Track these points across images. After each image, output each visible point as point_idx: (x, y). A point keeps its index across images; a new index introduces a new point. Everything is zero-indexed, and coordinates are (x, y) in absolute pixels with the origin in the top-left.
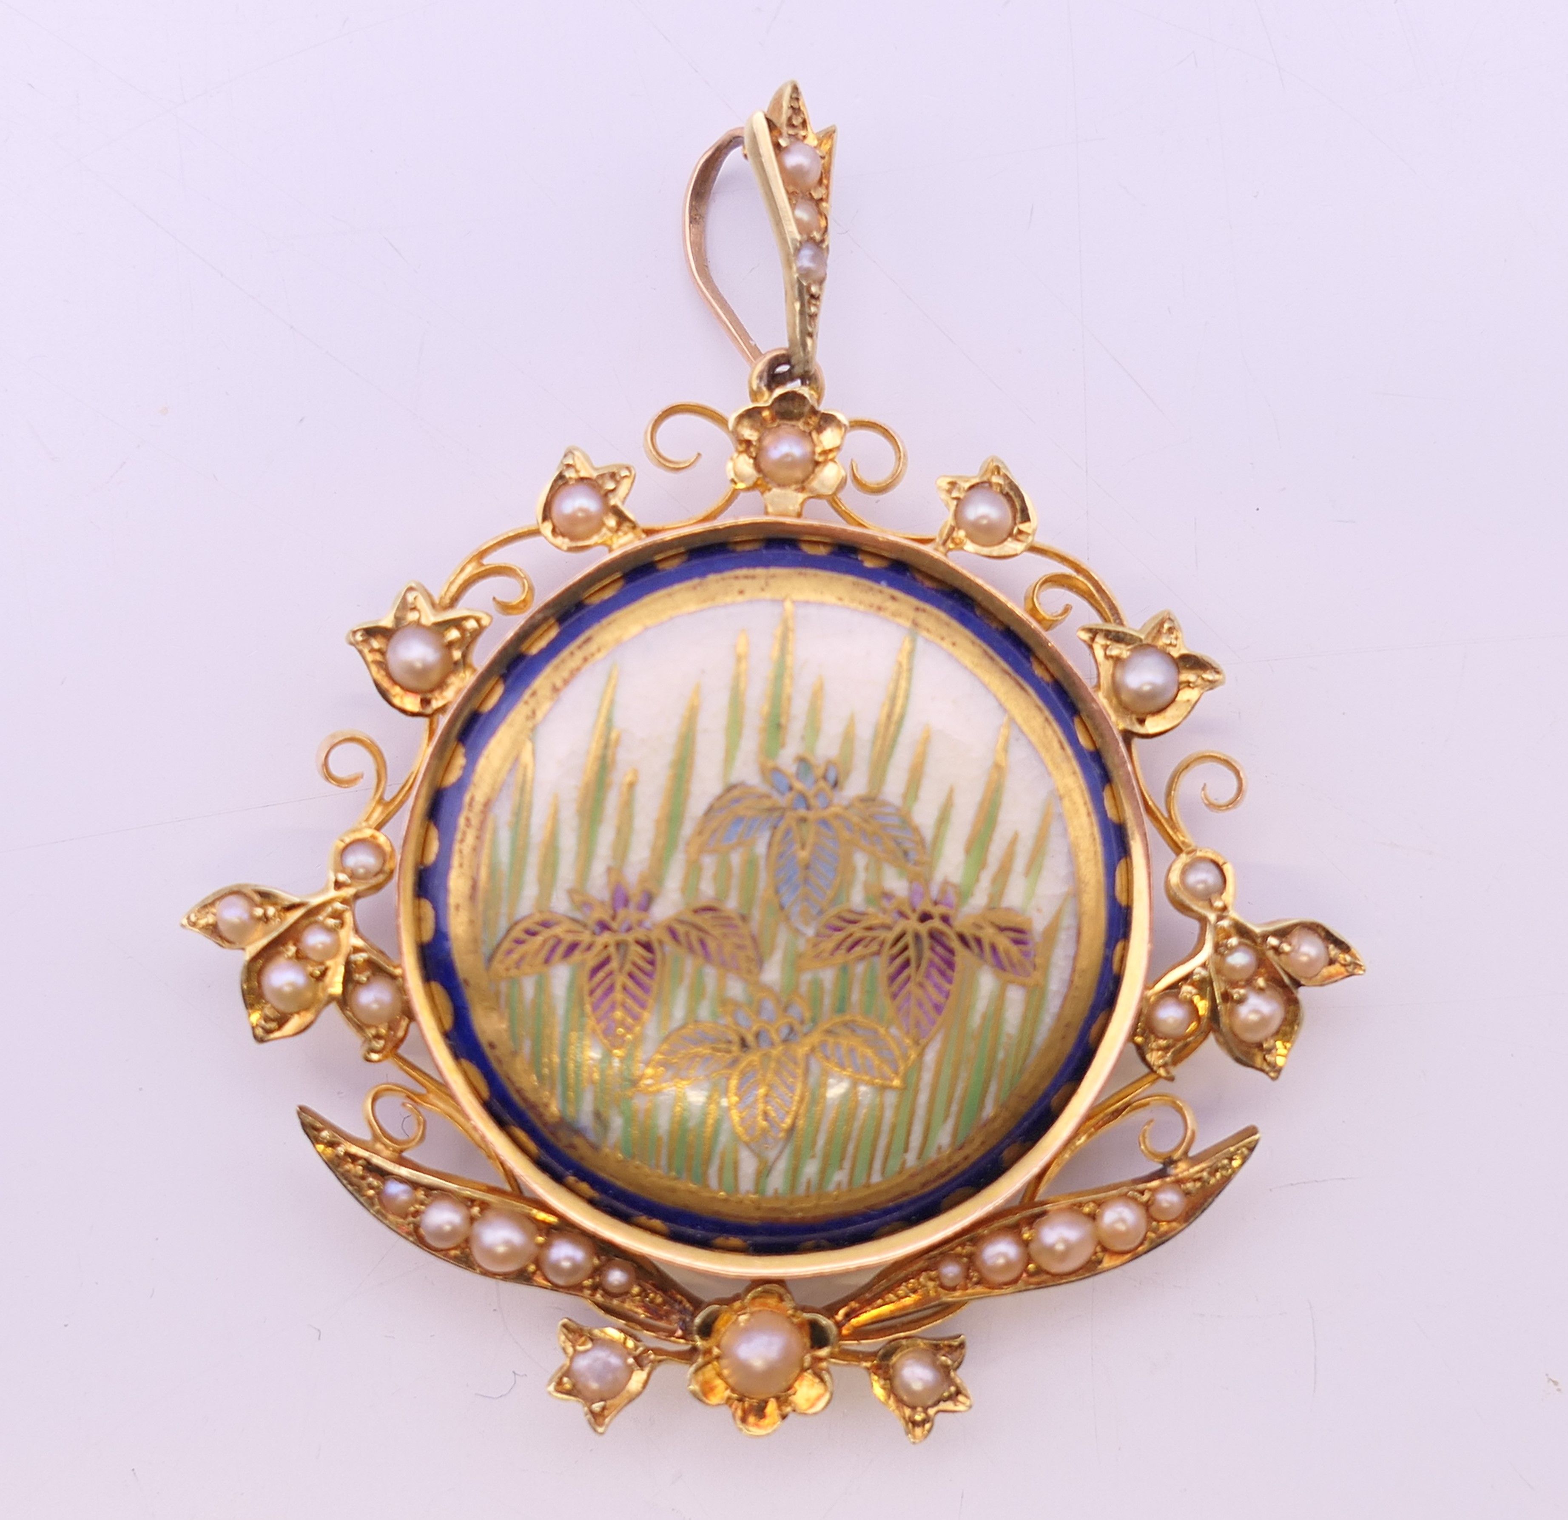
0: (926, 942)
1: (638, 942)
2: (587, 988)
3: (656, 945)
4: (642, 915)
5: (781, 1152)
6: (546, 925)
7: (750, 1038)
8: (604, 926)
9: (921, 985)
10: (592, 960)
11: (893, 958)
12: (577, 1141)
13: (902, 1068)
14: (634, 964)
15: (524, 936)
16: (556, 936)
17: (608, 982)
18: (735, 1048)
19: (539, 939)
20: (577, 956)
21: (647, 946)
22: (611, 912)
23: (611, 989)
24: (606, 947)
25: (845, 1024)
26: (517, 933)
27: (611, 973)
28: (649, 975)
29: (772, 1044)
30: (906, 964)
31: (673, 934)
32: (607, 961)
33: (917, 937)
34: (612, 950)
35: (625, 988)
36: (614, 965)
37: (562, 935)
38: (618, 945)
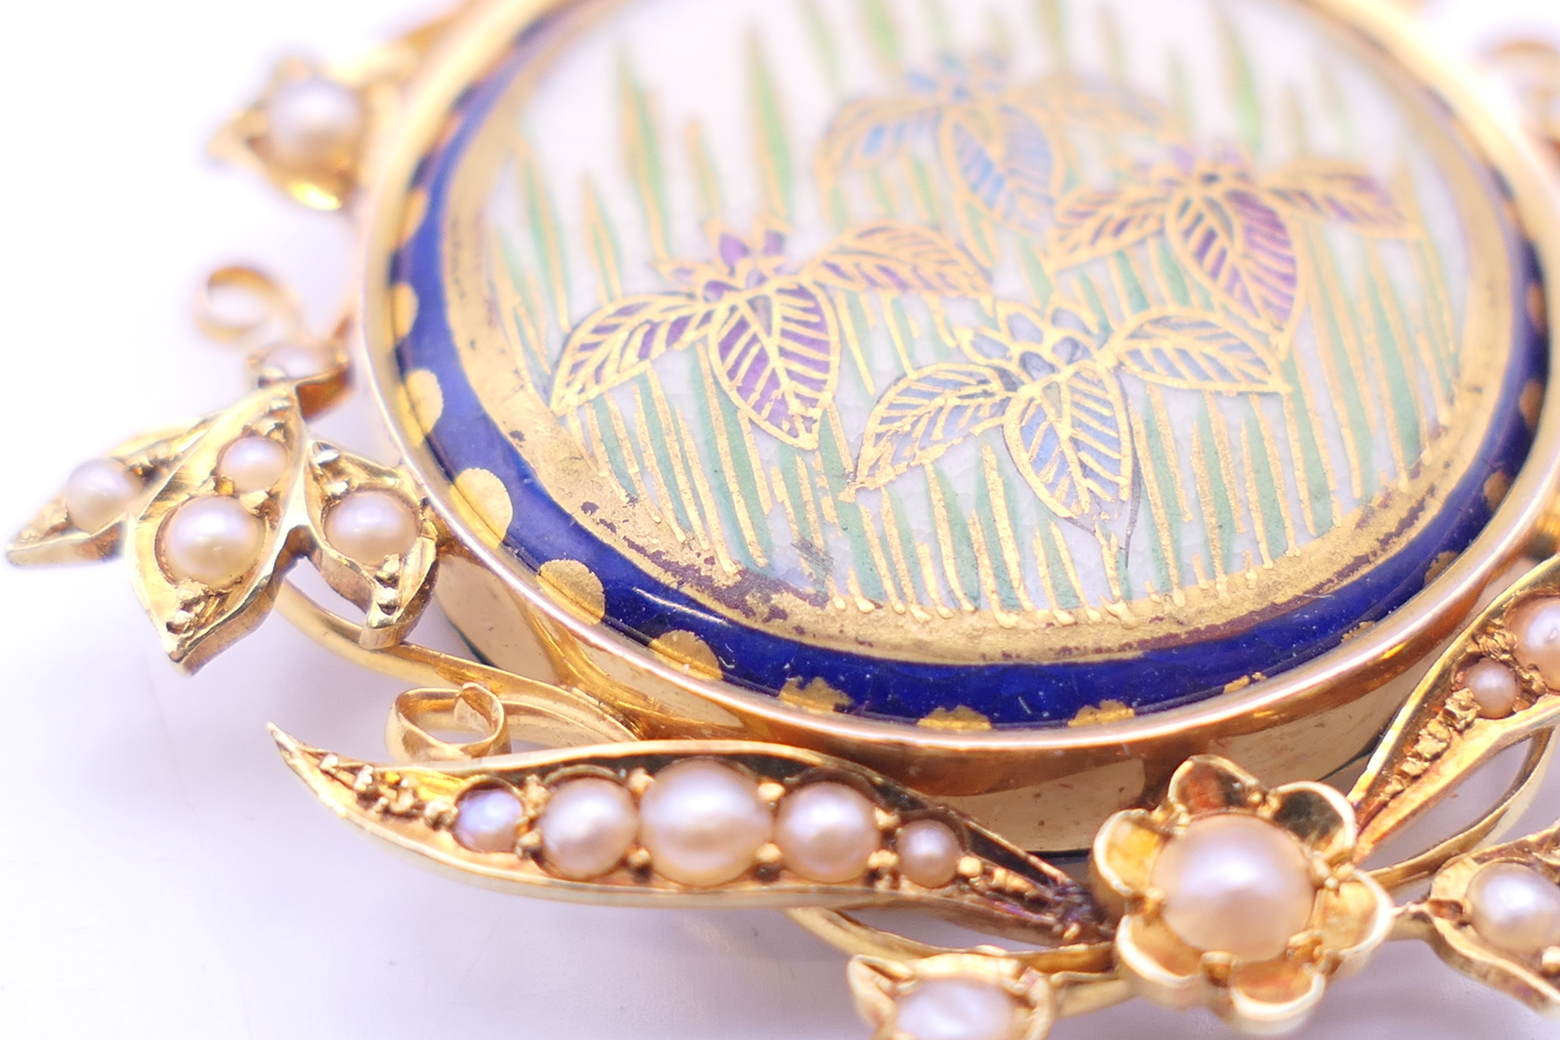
0: (1229, 208)
1: (781, 291)
2: (721, 371)
3: (815, 290)
4: (776, 261)
5: (1133, 522)
6: (625, 312)
7: (1013, 367)
8: (718, 288)
9: (1246, 256)
10: (715, 332)
11: (1188, 233)
12: (783, 600)
13: (1271, 363)
14: (786, 319)
15: (594, 338)
16: (648, 322)
17: (754, 350)
18: (996, 386)
19: (622, 335)
20: (690, 335)
21: (801, 292)
22: (726, 270)
23: (762, 359)
24: (733, 309)
25: (1157, 322)
26: (583, 336)
27: (754, 339)
28: (820, 326)
29: (1053, 369)
30: (1210, 237)
31: (835, 269)
32: (742, 326)
33: (1213, 204)
34: (745, 311)
35: (783, 353)
36: (756, 327)
37: (657, 319)
38: (752, 304)
